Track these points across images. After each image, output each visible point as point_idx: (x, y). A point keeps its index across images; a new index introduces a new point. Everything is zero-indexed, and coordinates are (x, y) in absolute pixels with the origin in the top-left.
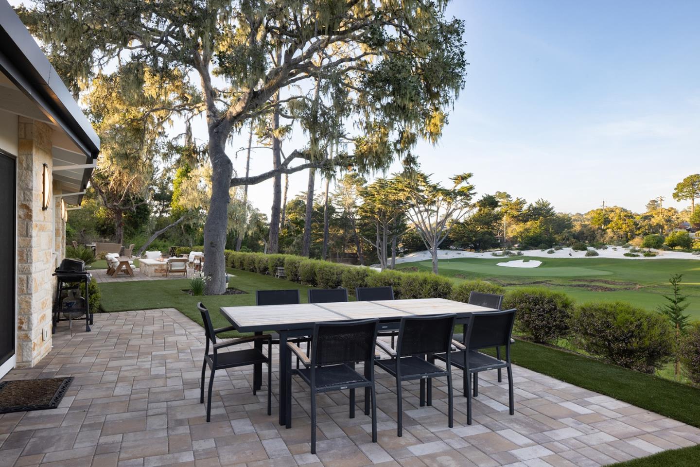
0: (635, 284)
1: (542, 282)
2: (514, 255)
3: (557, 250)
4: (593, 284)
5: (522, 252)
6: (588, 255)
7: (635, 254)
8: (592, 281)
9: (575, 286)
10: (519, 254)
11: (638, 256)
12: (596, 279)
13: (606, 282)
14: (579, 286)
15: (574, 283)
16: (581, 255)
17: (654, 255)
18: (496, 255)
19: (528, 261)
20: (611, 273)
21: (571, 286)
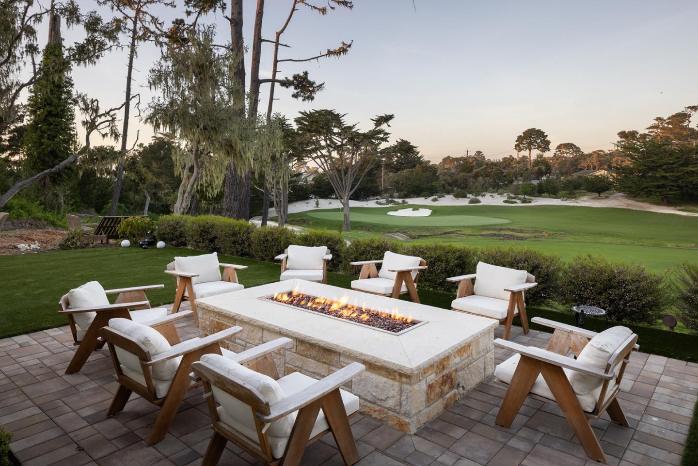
0: (541, 232)
1: (452, 233)
2: (398, 203)
3: (440, 197)
4: (502, 233)
5: (407, 200)
6: (472, 202)
7: (513, 200)
8: (501, 230)
9: (486, 235)
10: (404, 202)
11: (516, 202)
12: (503, 227)
13: (513, 230)
14: (490, 235)
15: (484, 233)
16: (464, 202)
17: (530, 202)
18: (380, 204)
19: (418, 210)
20: (510, 222)
21: (481, 235)
